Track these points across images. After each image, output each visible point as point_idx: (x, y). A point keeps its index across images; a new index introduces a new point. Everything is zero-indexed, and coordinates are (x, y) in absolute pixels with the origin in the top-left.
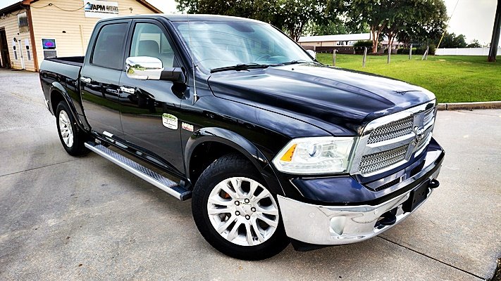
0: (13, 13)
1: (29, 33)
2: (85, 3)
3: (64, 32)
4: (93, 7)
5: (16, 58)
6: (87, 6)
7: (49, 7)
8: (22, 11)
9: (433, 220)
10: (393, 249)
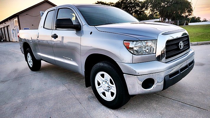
0: (12, 19)
2: (41, 13)
5: (14, 37)
8: (16, 18)
9: (200, 91)
10: (183, 106)
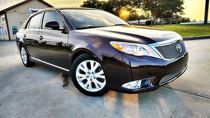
1: (6, 24)
2: (30, 10)
3: (21, 23)
4: (33, 12)
5: (1, 36)
6: (31, 11)
7: (14, 12)
8: (3, 15)
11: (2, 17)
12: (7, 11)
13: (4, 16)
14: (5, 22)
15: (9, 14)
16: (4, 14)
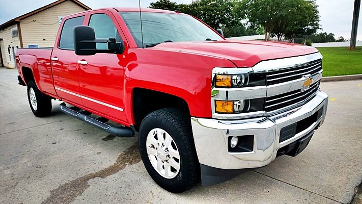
0: (8, 28)
1: (19, 42)
2: (59, 19)
3: (44, 40)
5: (10, 60)
7: (34, 23)
8: (14, 26)
9: (304, 159)
11: (12, 29)
12: (21, 20)
13: (15, 28)
14: (17, 38)
15: (25, 25)
16: (17, 25)
